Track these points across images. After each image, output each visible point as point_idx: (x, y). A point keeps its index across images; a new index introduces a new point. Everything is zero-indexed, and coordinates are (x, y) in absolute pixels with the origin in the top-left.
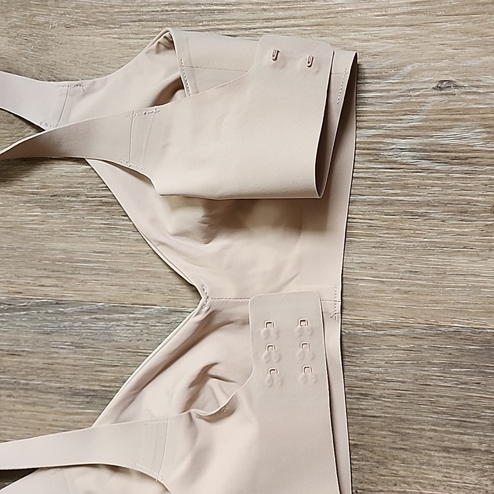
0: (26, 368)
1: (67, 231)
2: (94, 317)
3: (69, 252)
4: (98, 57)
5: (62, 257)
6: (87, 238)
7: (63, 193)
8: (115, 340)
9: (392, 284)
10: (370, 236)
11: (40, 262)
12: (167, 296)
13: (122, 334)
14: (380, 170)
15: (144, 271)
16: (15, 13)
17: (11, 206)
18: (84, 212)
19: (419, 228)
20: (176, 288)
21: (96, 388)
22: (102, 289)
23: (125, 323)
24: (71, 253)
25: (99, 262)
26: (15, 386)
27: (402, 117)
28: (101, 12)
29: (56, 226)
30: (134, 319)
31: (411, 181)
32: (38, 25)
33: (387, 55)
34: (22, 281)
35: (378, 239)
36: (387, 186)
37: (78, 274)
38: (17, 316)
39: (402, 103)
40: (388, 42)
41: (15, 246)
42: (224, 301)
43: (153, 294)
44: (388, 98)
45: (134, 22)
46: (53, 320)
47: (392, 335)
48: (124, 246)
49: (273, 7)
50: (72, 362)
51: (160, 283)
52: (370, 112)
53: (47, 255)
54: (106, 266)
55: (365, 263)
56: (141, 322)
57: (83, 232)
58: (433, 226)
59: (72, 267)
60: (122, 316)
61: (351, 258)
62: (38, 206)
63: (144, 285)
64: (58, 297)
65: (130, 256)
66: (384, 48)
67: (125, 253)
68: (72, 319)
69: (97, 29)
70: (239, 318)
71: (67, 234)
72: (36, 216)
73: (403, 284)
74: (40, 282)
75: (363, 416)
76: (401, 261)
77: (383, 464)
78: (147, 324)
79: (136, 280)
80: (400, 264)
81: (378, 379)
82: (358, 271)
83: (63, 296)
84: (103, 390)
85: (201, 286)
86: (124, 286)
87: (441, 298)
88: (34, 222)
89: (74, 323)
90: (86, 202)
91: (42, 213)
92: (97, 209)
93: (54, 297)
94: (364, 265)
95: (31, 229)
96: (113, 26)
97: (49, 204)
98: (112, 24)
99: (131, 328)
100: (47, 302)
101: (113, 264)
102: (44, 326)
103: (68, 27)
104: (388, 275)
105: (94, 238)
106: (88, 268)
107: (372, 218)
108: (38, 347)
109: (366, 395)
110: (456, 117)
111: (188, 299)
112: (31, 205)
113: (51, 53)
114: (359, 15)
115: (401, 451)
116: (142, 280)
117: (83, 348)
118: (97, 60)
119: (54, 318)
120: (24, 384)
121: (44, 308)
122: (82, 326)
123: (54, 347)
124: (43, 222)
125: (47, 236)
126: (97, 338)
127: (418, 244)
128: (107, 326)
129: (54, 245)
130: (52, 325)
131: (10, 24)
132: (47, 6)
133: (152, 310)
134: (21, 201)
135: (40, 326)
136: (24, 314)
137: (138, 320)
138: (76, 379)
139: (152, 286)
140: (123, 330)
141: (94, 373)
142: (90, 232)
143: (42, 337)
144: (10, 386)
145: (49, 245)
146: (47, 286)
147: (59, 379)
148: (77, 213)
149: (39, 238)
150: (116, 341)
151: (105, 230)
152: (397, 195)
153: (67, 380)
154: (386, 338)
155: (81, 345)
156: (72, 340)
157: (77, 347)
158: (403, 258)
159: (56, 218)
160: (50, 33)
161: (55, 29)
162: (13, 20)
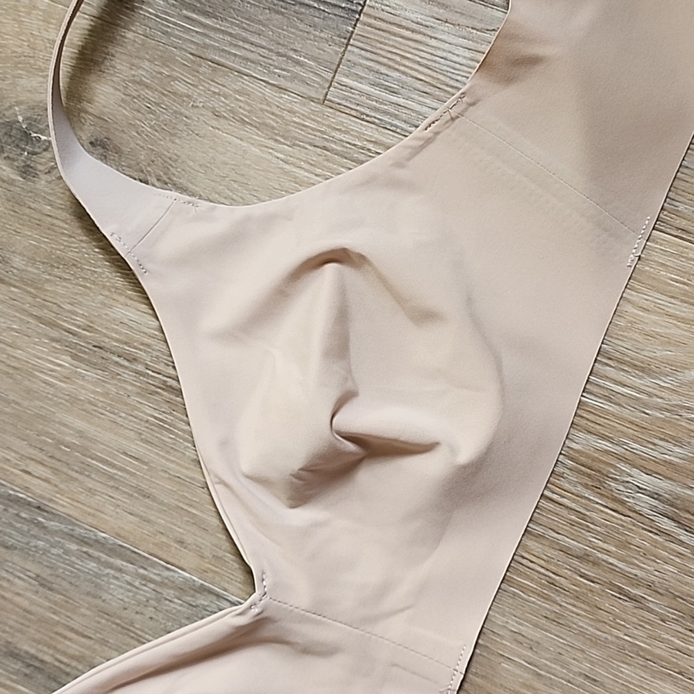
1: (97, 407)
2: (85, 549)
3: (86, 438)
4: (243, 175)
5: (74, 441)
6: (122, 428)
7: (113, 349)
8: (103, 598)
9: (553, 684)
10: (547, 598)
11: (38, 435)
12: (207, 563)
13: (117, 593)
14: (597, 506)
15: (186, 510)
16: (147, 63)
17: (29, 337)
18: (134, 388)
19: (624, 616)
20: (225, 556)
21: (47, 658)
22: (114, 514)
23: (128, 578)
24: (90, 441)
25: (126, 471)
27: (656, 441)
28: (273, 114)
29: (84, 392)
30: (144, 577)
31: (637, 541)
32: (174, 94)
33: (668, 342)
35: (556, 608)
36: (599, 533)
37: (88, 476)
39: (664, 420)
40: (675, 324)
41: (11, 397)
42: (287, 608)
43: (186, 551)
44: (646, 404)
45: (315, 146)
46: (23, 531)
48: (173, 462)
50: (25, 603)
51: (203, 539)
52: (613, 415)
53: (54, 430)
54: (134, 482)
55: (523, 636)
56: (152, 586)
57: (120, 417)
58: (644, 622)
59: (82, 463)
60: (127, 566)
61: (505, 619)
62: (67, 353)
63: (178, 532)
64: (44, 498)
65: (175, 481)
66: (668, 331)
67: (170, 474)
68: (52, 540)
69: (258, 135)
70: (300, 641)
71: (96, 411)
72: (59, 365)
74: (27, 465)
76: (579, 654)
78: (160, 593)
79: (169, 519)
80: (574, 659)
82: (509, 644)
83: (52, 499)
84: (54, 666)
85: (260, 574)
86: (148, 522)
88: (54, 373)
89: (52, 547)
90: (142, 375)
91: (70, 365)
92: (153, 391)
93: (38, 497)
94: (520, 638)
95: (45, 382)
96: (283, 140)
97: (86, 357)
98: (282, 136)
99: (134, 590)
100: (25, 499)
101: (145, 482)
102: (5, 534)
103: (217, 115)
104: (551, 667)
105: (132, 433)
106: (105, 474)
107: (559, 572)
111: (236, 581)
112: (59, 347)
113: (177, 141)
114: (647, 268)
116: (179, 523)
117: (51, 589)
118: (239, 178)
119: (25, 528)
121: (17, 507)
122: (61, 557)
123: (7, 571)
124: (66, 379)
125: (63, 401)
126: (78, 583)
127: (614, 639)
128: (99, 572)
129: (69, 419)
130: (18, 536)
131: (134, 76)
132: (197, 72)
133: (177, 575)
134: (46, 336)
137: (149, 581)
138: (22, 633)
139: (189, 539)
140: (121, 587)
141: (53, 635)
142: (130, 421)
145: (61, 416)
146: (34, 476)
148: (123, 385)
149: (50, 400)
150: (104, 601)
151: (153, 427)
152: (608, 552)
155: (49, 585)
156: (38, 572)
157: (41, 585)
158: (583, 651)
159: (89, 382)
160: (187, 113)
161: (196, 110)
162: (141, 72)
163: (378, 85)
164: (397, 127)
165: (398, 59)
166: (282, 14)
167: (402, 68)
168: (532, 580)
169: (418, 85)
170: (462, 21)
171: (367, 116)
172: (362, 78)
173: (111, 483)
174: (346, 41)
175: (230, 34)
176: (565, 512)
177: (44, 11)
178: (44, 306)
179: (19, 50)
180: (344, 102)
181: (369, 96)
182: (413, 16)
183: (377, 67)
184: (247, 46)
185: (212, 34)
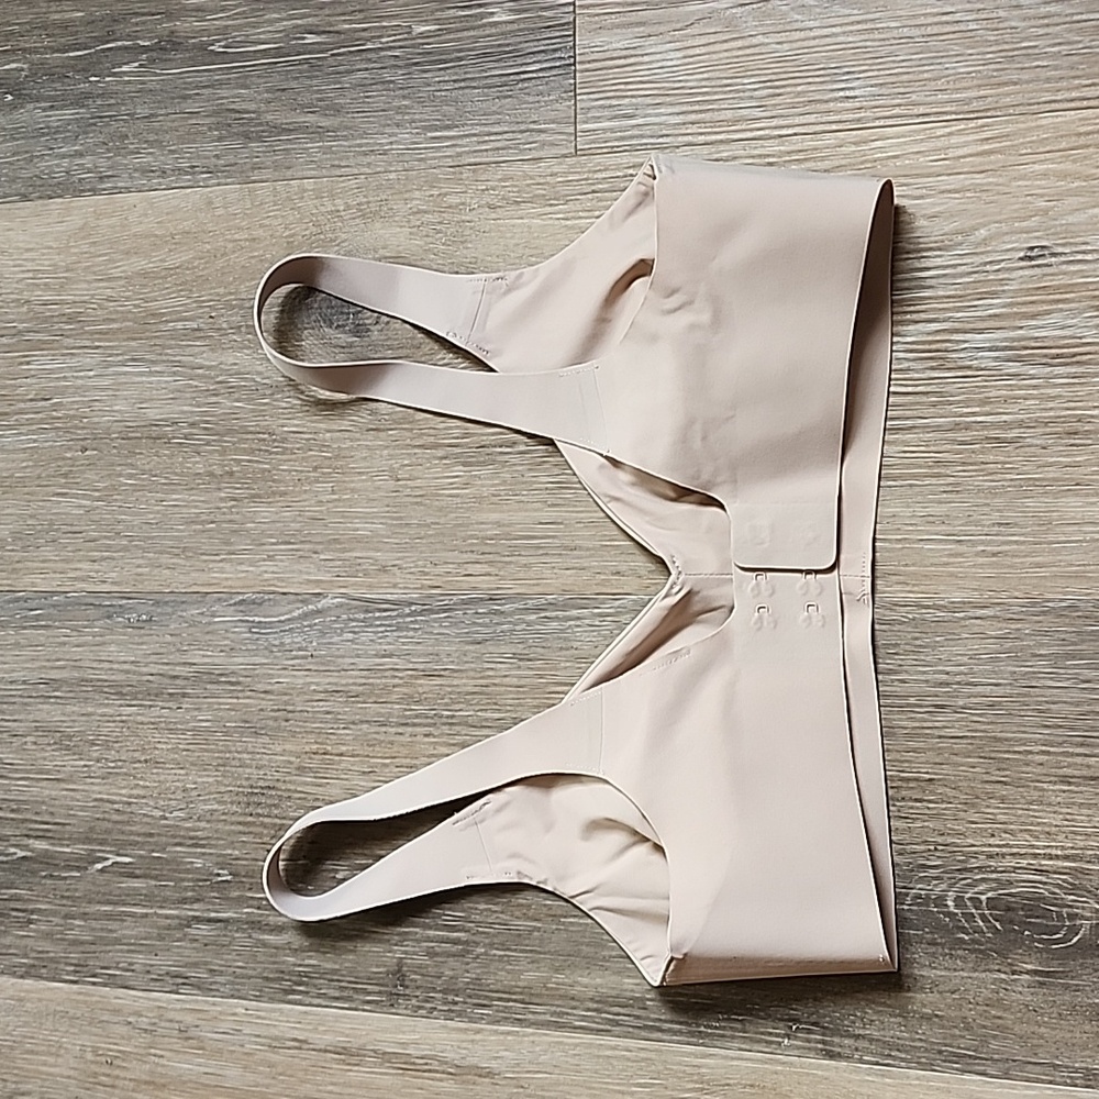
0: (450, 693)
1: (500, 496)
2: (542, 615)
3: (504, 525)
5: (495, 532)
6: (528, 504)
7: (493, 443)
8: (575, 647)
9: (974, 544)
10: (940, 476)
11: (463, 541)
12: (647, 580)
13: (583, 638)
14: (948, 380)
15: (612, 546)
16: (417, 192)
17: (422, 465)
18: (524, 467)
19: (1008, 459)
22: (553, 576)
23: (587, 621)
24: (508, 526)
25: (549, 537)
26: (436, 719)
27: (976, 303)
28: (539, 184)
29: (486, 489)
30: (600, 615)
31: (994, 393)
33: (951, 215)
34: (440, 570)
35: (950, 480)
36: (959, 402)
37: (519, 555)
38: (435, 620)
39: (974, 282)
40: (950, 198)
41: (429, 521)
43: (625, 578)
44: (954, 276)
45: (585, 194)
46: (487, 624)
47: (976, 618)
48: (582, 512)
49: (784, 159)
50: (515, 681)
51: (635, 562)
52: (930, 298)
53: (475, 531)
54: (557, 542)
55: (933, 516)
56: (609, 619)
57: (524, 495)
58: (1030, 457)
59: (510, 547)
60: (583, 613)
62: (458, 463)
63: (611, 566)
64: (492, 589)
65: (591, 526)
66: (946, 206)
67: (584, 522)
68: (513, 620)
69: (534, 208)
71: (500, 500)
72: (457, 477)
73: (989, 543)
74: (466, 570)
75: (940, 737)
76: (986, 509)
77: (973, 805)
78: (620, 622)
79: (600, 559)
80: (983, 515)
81: (959, 683)
82: (922, 528)
83: (499, 587)
86: (584, 569)
87: (1046, 559)
88: (455, 485)
89: (514, 625)
90: (526, 453)
91: (464, 472)
92: (541, 461)
93: (486, 591)
94: (931, 519)
95: (450, 496)
96: (556, 202)
97: (474, 460)
98: (554, 199)
99: (596, 628)
100: (477, 598)
101: (567, 538)
102: (473, 633)
103: (492, 207)
104: (967, 531)
105: (539, 504)
106: (531, 547)
107: (940, 449)
108: (467, 662)
109: (942, 707)
110: (1057, 296)
112: (449, 462)
114: (907, 162)
115: (999, 786)
116: (609, 559)
117: (529, 660)
119: (487, 620)
120: (448, 717)
121: (473, 607)
122: (527, 630)
123: (487, 662)
124: (467, 485)
125: (473, 505)
126: (548, 645)
127: (1009, 483)
128: (562, 627)
129: (484, 517)
130: (485, 630)
131: (411, 208)
132: (462, 179)
133: (627, 601)
134: (435, 458)
135: (467, 633)
136: (445, 617)
137: (605, 616)
139: (623, 568)
140: (586, 631)
142: (534, 495)
143: (471, 647)
144: (429, 721)
145: (475, 517)
146: (475, 575)
147: (497, 707)
148: (514, 469)
149: (461, 508)
151: (554, 492)
152: (974, 414)
153: (509, 708)
154: (967, 623)
155: (526, 657)
156: (514, 651)
157: (520, 660)
158: (988, 505)
159: (485, 479)
160: (468, 218)
161: (474, 212)
162: (415, 202)
163: (615, 117)
164: (646, 144)
165: (622, 87)
166: (510, 96)
167: (629, 93)
168: (920, 467)
169: (649, 100)
170: (662, 29)
171: (618, 147)
172: (599, 118)
173: (541, 552)
174: (572, 94)
175: (475, 135)
176: (924, 399)
177: (313, 190)
178: (422, 434)
179: (307, 232)
180: (593, 146)
181: (612, 130)
182: (619, 45)
183: (608, 102)
184: (492, 138)
185: (459, 142)
